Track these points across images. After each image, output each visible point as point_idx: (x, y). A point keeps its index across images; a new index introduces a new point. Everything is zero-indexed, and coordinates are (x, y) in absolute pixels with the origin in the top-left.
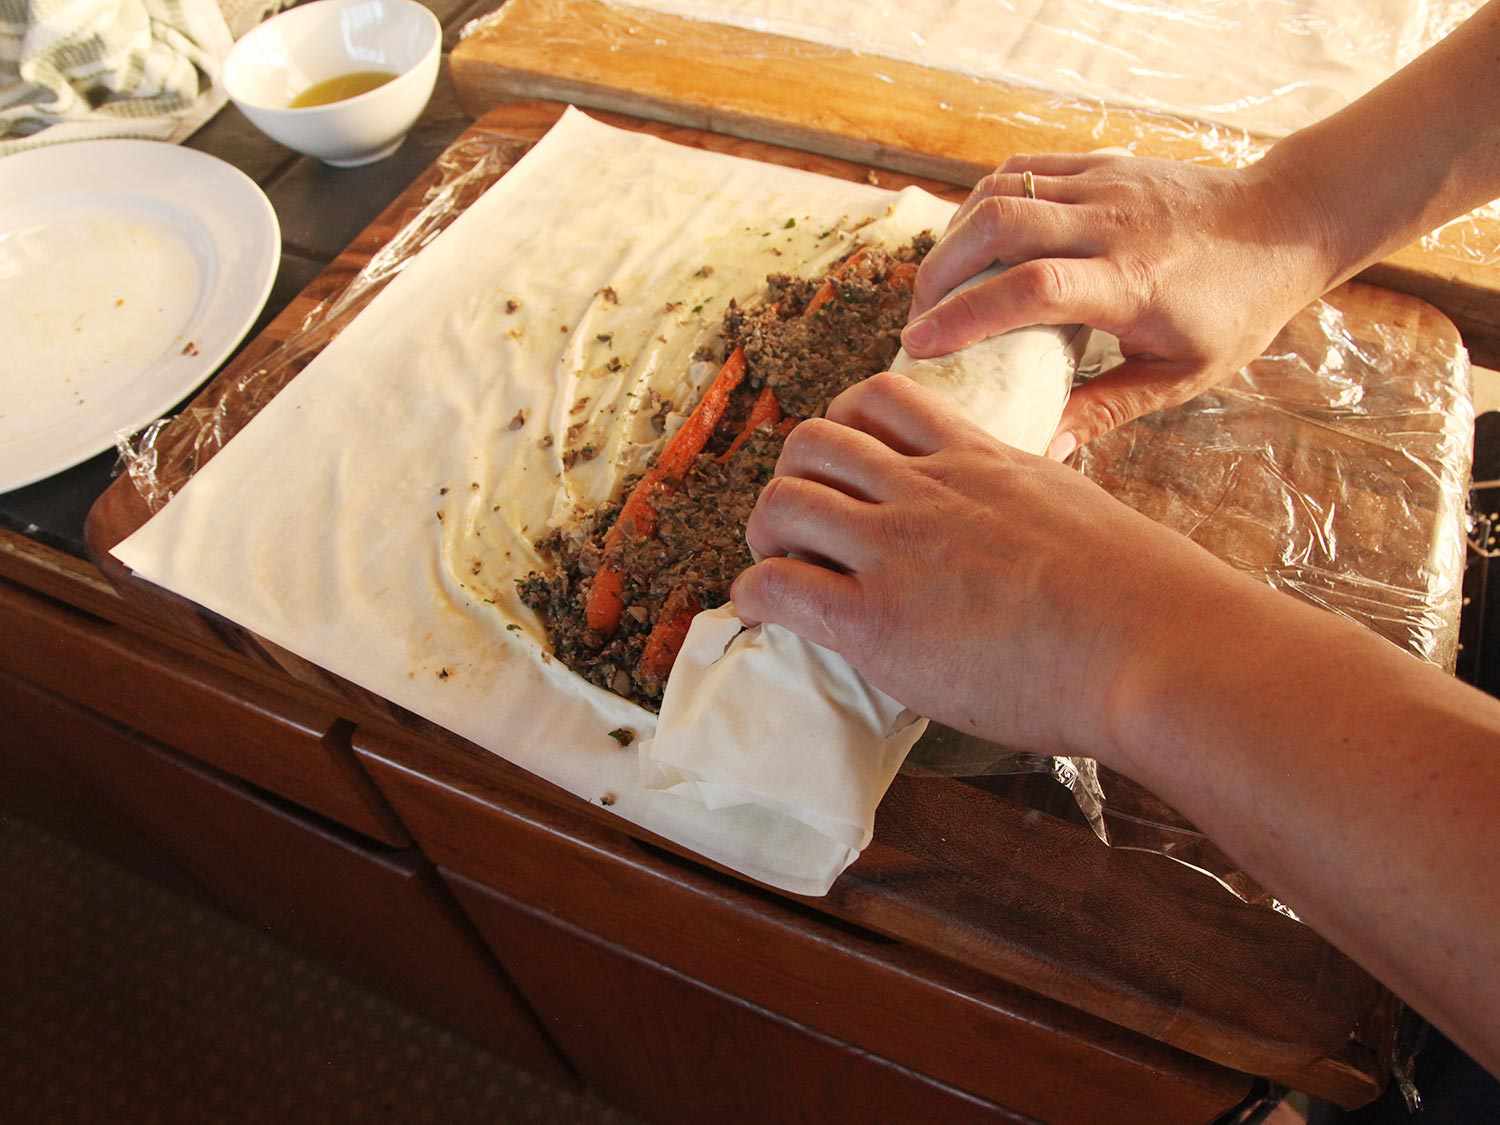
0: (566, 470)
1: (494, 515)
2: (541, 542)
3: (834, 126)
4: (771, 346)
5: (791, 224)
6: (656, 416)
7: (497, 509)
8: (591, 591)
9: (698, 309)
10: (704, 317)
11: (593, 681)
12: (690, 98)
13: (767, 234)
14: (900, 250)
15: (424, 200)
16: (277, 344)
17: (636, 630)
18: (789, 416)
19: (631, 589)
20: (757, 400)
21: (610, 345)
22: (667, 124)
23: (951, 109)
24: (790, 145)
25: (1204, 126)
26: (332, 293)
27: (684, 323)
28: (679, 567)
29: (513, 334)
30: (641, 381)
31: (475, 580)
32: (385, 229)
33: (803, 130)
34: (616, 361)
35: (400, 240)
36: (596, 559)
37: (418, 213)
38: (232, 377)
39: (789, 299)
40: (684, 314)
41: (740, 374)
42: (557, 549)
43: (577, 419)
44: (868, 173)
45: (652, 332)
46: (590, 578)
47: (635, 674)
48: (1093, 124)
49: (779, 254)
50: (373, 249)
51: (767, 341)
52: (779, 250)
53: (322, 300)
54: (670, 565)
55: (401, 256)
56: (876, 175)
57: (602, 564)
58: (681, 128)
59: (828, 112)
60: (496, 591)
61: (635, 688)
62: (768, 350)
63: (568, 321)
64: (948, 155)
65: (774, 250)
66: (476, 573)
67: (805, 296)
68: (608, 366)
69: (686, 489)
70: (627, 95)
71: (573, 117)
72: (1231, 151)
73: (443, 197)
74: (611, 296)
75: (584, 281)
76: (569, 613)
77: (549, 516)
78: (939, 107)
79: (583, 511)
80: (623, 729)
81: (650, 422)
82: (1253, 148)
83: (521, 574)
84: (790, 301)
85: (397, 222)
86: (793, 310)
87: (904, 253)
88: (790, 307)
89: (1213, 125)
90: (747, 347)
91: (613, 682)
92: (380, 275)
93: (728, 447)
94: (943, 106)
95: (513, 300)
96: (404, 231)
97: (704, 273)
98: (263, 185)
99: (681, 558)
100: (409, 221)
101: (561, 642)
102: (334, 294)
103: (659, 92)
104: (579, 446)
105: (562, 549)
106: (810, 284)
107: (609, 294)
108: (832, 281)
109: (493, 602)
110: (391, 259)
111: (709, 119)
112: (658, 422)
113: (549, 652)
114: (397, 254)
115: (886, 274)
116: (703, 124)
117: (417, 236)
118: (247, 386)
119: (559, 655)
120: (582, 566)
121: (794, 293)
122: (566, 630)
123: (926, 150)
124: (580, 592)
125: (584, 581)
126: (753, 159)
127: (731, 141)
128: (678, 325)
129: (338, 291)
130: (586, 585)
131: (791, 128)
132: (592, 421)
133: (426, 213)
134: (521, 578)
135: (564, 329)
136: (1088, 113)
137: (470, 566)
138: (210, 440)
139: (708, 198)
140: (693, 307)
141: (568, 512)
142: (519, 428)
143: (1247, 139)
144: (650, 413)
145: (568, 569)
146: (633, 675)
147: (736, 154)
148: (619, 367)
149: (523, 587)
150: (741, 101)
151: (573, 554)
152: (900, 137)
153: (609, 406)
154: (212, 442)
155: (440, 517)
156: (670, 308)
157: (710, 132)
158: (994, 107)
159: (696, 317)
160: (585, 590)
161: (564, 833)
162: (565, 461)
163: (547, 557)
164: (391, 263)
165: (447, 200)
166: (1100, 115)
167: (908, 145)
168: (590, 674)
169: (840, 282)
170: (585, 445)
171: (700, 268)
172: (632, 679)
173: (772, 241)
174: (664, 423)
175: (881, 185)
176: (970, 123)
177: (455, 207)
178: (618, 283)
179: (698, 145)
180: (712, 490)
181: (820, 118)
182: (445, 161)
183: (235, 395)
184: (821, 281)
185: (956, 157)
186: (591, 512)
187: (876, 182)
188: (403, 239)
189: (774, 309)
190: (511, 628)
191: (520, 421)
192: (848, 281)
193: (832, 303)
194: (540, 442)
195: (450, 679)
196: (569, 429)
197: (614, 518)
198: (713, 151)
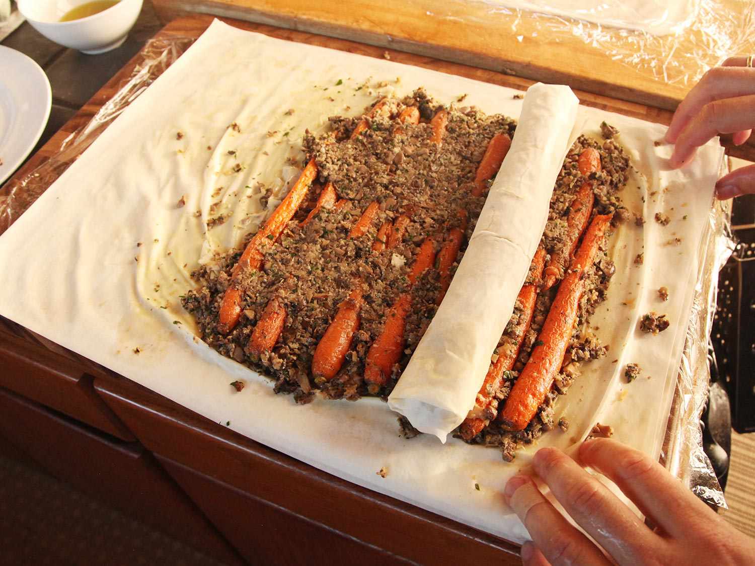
0: (208, 230)
1: (169, 257)
2: (194, 273)
3: (365, 26)
4: (331, 158)
5: (340, 83)
6: (262, 198)
7: (169, 254)
8: (223, 301)
9: (286, 134)
10: (290, 139)
11: (222, 353)
12: (284, 12)
13: (326, 89)
14: (406, 98)
15: (132, 75)
16: (45, 159)
17: (248, 323)
18: (342, 198)
19: (246, 300)
20: (324, 189)
21: (235, 156)
22: (272, 26)
23: (432, 14)
24: (340, 37)
25: (576, 22)
26: (78, 128)
27: (279, 143)
28: (275, 287)
29: (180, 151)
30: (254, 179)
31: (156, 295)
32: (110, 91)
33: (347, 29)
34: (238, 166)
35: (117, 98)
36: (227, 282)
37: (129, 81)
38: (19, 179)
39: (342, 129)
40: (278, 137)
41: (314, 174)
42: (203, 276)
43: (216, 200)
44: (384, 52)
45: (260, 150)
46: (223, 293)
47: (246, 349)
48: (512, 22)
49: (333, 100)
50: (102, 103)
51: (329, 155)
52: (333, 98)
53: (72, 132)
54: (269, 286)
55: (118, 107)
56: (389, 54)
57: (230, 285)
58: (279, 28)
59: (362, 18)
60: (168, 301)
61: (246, 358)
62: (329, 160)
63: (212, 144)
64: (430, 41)
65: (330, 98)
66: (157, 291)
67: (351, 127)
68: (234, 169)
69: (281, 241)
70: (249, 10)
71: (217, 24)
72: (590, 36)
73: (143, 72)
74: (236, 128)
75: (222, 120)
76: (211, 313)
77: (199, 257)
78: (426, 14)
79: (219, 254)
80: (239, 381)
81: (259, 201)
82: (604, 33)
83: (183, 292)
84: (342, 131)
85: (116, 87)
86: (345, 136)
87: (408, 100)
88: (342, 134)
89: (580, 21)
90: (317, 159)
91: (233, 354)
92: (105, 118)
93: (306, 217)
94: (428, 13)
95: (181, 132)
96: (119, 93)
97: (289, 113)
98: (44, 67)
99: (276, 282)
100: (123, 86)
101: (205, 330)
102: (79, 129)
103: (267, 8)
104: (216, 217)
105: (206, 276)
106: (353, 120)
107: (235, 126)
108: (366, 119)
109: (165, 308)
110: (112, 109)
111: (295, 23)
112: (264, 202)
113: (199, 337)
114: (115, 106)
115: (397, 114)
116: (293, 27)
117: (128, 95)
118: (28, 183)
119: (204, 338)
120: (219, 286)
121: (344, 126)
122: (208, 324)
123: (417, 38)
124: (217, 302)
125: (220, 295)
126: (320, 46)
127: (308, 36)
128: (274, 144)
129: (82, 127)
130: (220, 297)
131: (341, 27)
132: (224, 201)
133: (134, 81)
134: (183, 295)
135: (209, 148)
136: (510, 15)
137: (154, 287)
138: (5, 215)
139: (293, 69)
140: (284, 133)
141: (211, 255)
142: (182, 207)
143: (600, 29)
144: (260, 196)
145: (210, 288)
146: (245, 350)
147: (310, 43)
148: (240, 169)
149: (184, 300)
150: (312, 12)
151: (213, 279)
152: (403, 31)
153: (234, 193)
154: (6, 215)
155: (136, 260)
156: (271, 134)
157: (296, 31)
158: (456, 13)
159: (285, 138)
160: (219, 300)
161: (212, 434)
162: (208, 225)
163: (198, 281)
164: (111, 111)
165: (146, 74)
166: (517, 16)
167: (406, 36)
168: (221, 349)
169: (371, 119)
170: (219, 215)
171: (287, 111)
172: (244, 352)
173: (329, 93)
174: (267, 202)
175: (391, 60)
176: (444, 22)
177: (149, 78)
178: (241, 121)
179: (289, 39)
180: (297, 242)
181: (357, 21)
182: (146, 50)
183: (21, 189)
184: (360, 119)
185: (433, 42)
186: (224, 255)
187: (389, 58)
188: (119, 97)
189: (334, 135)
190: (176, 322)
191: (182, 202)
192: (375, 119)
193: (366, 132)
194: (195, 214)
195: (140, 354)
196: (211, 206)
197: (238, 258)
198: (297, 42)
